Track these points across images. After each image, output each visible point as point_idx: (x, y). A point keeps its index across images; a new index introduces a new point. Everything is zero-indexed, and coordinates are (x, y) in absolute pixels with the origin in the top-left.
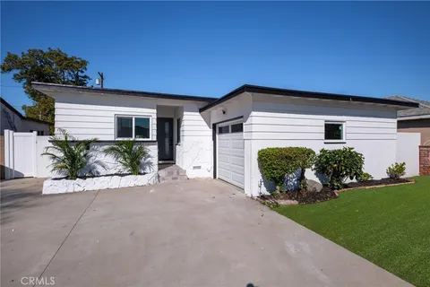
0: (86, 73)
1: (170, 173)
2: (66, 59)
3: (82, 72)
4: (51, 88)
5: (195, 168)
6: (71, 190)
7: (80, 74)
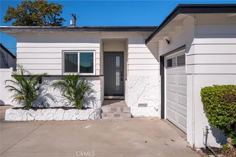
1: (114, 110)
2: (46, 5)
3: (59, 15)
4: (13, 30)
5: (140, 105)
6: (25, 119)
7: (57, 17)
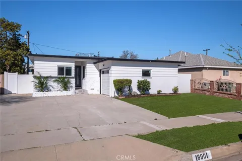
0: (20, 32)
3: (17, 32)
5: (91, 89)
7: (17, 33)
